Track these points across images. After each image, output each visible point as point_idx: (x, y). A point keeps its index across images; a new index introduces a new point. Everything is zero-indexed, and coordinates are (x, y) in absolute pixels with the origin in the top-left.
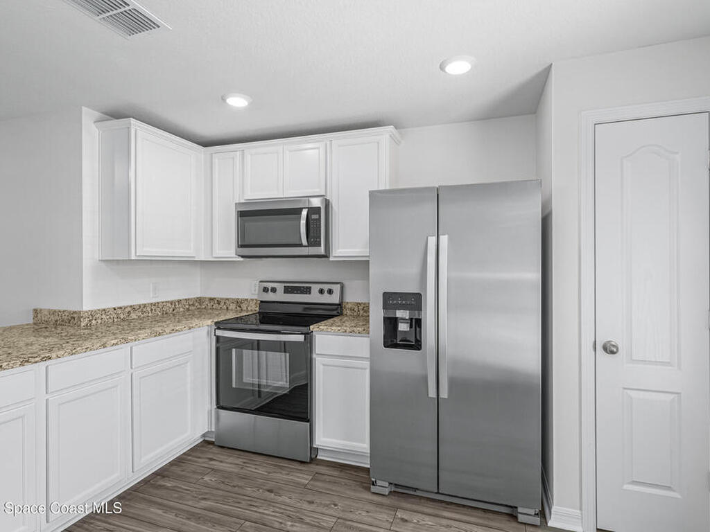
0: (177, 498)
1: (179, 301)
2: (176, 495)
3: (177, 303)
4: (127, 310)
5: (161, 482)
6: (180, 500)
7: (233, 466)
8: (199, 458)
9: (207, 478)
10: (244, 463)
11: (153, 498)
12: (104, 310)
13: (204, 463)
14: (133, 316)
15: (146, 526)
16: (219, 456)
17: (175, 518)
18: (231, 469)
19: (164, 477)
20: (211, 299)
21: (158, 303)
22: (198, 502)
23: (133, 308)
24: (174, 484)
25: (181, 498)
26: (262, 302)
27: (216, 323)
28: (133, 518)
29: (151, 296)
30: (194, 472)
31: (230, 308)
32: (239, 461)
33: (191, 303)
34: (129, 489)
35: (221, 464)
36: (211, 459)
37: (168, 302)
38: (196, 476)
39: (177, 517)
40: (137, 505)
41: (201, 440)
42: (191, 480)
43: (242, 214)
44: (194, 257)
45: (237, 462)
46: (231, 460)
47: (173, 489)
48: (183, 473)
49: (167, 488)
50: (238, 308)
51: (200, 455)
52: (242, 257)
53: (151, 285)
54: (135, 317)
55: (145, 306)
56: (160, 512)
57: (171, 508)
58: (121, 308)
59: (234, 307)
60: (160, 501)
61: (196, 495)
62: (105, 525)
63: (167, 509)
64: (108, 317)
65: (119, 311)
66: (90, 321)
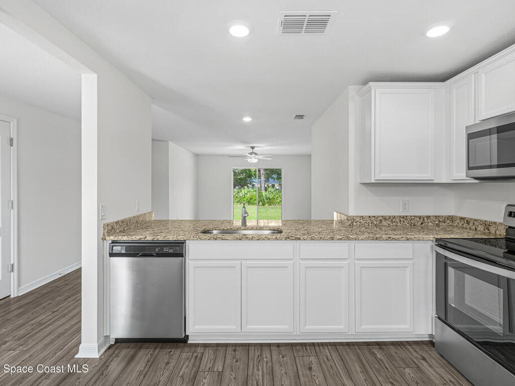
0: (376, 368)
1: (428, 217)
2: (377, 366)
3: (425, 218)
4: (379, 219)
5: (376, 351)
6: (377, 371)
7: (437, 376)
8: (416, 352)
9: (407, 370)
10: (451, 381)
11: (362, 357)
12: (362, 217)
13: (416, 358)
14: (384, 223)
15: (345, 372)
16: (433, 361)
17: (363, 381)
18: (433, 378)
19: (380, 348)
20: (462, 219)
21: (407, 216)
22: (386, 381)
23: (385, 218)
24: (382, 358)
25: (378, 371)
26: (510, 227)
27: (437, 240)
28: (343, 360)
29: (401, 211)
30: (402, 359)
31: (479, 229)
32: (447, 377)
33: (441, 220)
34: (355, 342)
35: (429, 368)
36: (424, 359)
37: (416, 216)
38: (401, 363)
39: (365, 381)
40: (352, 356)
41: (428, 339)
42: (396, 364)
43: (471, 136)
44: (433, 180)
45: (444, 376)
46: (441, 371)
47: (379, 361)
48: (395, 354)
49: (376, 357)
50: (487, 231)
51: (418, 350)
52: (476, 178)
53: (401, 202)
54: (385, 224)
55: (394, 217)
56: (359, 369)
57: (367, 372)
58: (374, 217)
59: (482, 229)
60: (365, 362)
61: (389, 377)
62: (328, 354)
63: (365, 371)
64: (365, 222)
65: (373, 219)
66: (352, 222)
